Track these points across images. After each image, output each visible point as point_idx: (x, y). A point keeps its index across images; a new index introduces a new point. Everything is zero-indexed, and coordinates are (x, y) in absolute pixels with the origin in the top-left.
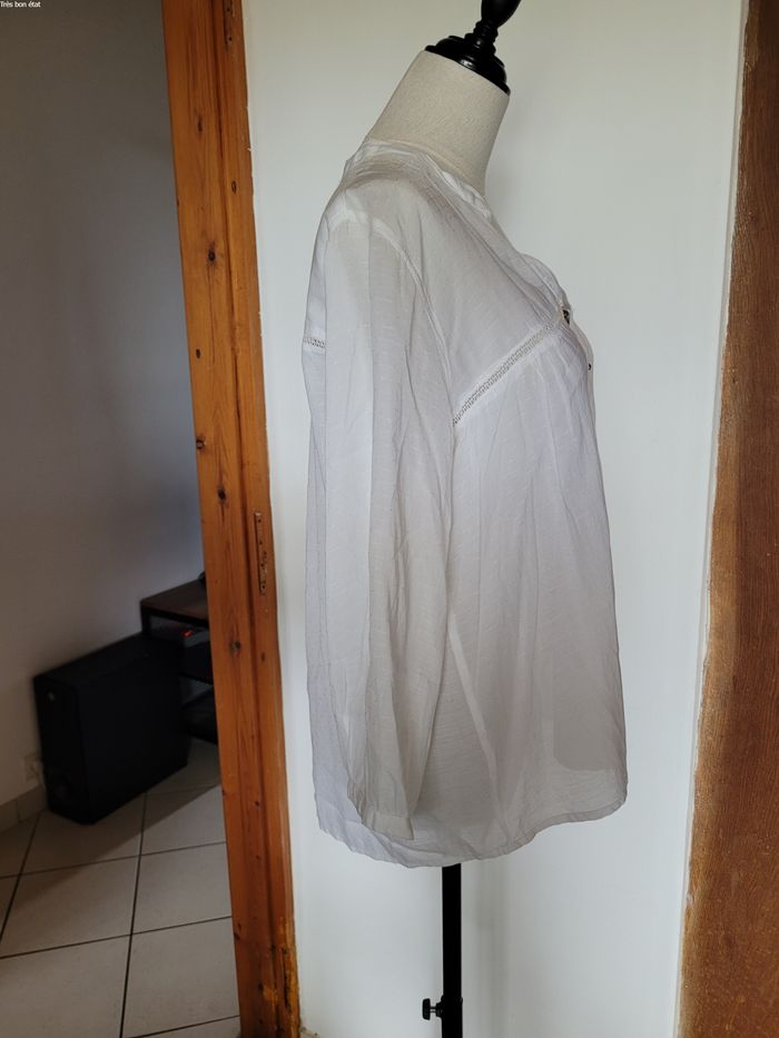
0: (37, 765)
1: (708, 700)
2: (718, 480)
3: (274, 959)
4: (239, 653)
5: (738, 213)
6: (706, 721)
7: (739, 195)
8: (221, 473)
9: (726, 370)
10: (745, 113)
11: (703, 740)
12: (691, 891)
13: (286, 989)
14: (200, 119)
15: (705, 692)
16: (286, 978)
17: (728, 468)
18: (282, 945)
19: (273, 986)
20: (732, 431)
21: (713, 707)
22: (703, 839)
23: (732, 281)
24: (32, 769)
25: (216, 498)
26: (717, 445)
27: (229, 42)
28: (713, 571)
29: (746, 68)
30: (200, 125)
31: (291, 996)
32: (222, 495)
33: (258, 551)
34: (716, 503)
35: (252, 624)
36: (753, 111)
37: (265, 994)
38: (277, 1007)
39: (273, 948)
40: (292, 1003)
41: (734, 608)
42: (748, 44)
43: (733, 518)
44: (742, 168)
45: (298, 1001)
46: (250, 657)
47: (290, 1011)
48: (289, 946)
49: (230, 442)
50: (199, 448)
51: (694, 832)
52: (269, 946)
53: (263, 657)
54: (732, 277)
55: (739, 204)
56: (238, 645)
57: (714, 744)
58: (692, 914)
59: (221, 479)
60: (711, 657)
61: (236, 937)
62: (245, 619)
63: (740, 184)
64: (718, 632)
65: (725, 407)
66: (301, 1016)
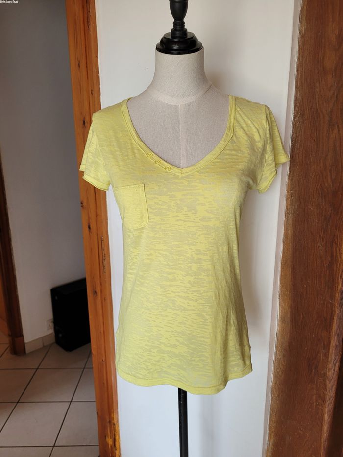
0: (52, 325)
1: (278, 352)
2: (284, 246)
3: (111, 427)
4: (96, 295)
5: (295, 111)
6: (276, 362)
7: (295, 101)
8: (89, 218)
9: (288, 191)
10: (299, 58)
11: (275, 370)
12: (269, 440)
13: (114, 441)
14: (79, 62)
15: (277, 347)
16: (114, 434)
17: (288, 240)
18: (113, 421)
19: (109, 437)
20: (290, 222)
21: (280, 356)
22: (274, 418)
23: (292, 146)
24: (50, 325)
25: (88, 229)
26: (283, 228)
27: (90, 27)
28: (281, 289)
29: (300, 34)
30: (79, 64)
31: (117, 443)
32: (89, 228)
33: (102, 253)
34: (283, 257)
35: (101, 284)
36: (302, 57)
37: (107, 440)
38: (111, 446)
39: (110, 422)
40: (117, 446)
41: (290, 310)
42: (301, 22)
43: (290, 265)
44: (297, 87)
45: (119, 446)
46: (100, 298)
47: (116, 450)
48: (115, 423)
49: (92, 205)
50: (82, 206)
51: (271, 413)
52: (108, 420)
53: (105, 300)
54: (292, 144)
55: (295, 106)
56: (96, 292)
57: (280, 374)
58: (269, 451)
59: (89, 220)
60: (279, 331)
61: (98, 414)
62: (99, 282)
63: (296, 96)
64: (282, 320)
65: (287, 209)
66: (121, 452)
